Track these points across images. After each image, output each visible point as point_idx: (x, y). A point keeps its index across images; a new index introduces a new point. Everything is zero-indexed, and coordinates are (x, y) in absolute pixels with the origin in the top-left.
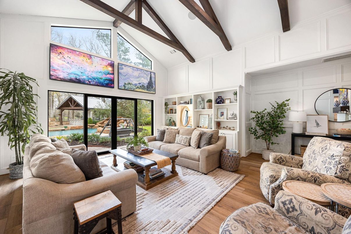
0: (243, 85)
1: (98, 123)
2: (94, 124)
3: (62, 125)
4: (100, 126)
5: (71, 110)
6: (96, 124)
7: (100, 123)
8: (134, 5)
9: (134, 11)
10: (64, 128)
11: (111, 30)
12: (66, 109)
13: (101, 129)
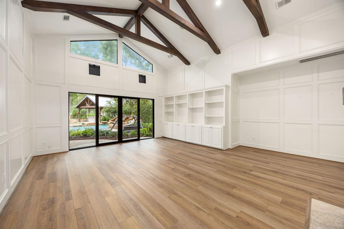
0: (230, 85)
1: (110, 120)
2: (107, 121)
3: (80, 122)
4: (111, 123)
5: (87, 109)
6: (108, 121)
7: (112, 120)
8: (134, 20)
9: (134, 25)
10: (81, 125)
11: (117, 40)
12: (83, 107)
13: (112, 125)
